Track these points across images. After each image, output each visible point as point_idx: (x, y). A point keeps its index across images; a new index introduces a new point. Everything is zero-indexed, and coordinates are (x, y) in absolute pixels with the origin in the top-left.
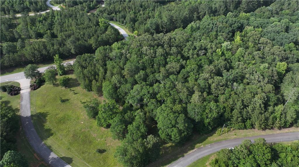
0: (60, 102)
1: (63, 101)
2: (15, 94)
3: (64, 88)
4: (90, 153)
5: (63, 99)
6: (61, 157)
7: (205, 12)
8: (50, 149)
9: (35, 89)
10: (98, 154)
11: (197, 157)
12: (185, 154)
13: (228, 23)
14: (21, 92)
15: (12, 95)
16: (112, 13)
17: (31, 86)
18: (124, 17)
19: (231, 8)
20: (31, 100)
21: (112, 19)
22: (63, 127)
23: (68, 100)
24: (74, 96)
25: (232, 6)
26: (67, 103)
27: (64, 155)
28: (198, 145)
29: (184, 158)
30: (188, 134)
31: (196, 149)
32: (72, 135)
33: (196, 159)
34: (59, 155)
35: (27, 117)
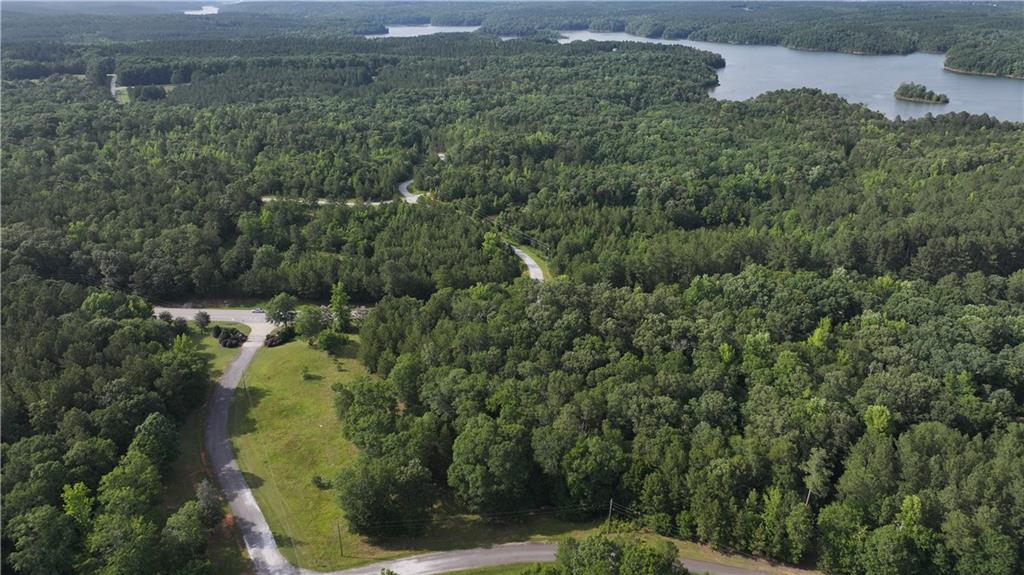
0: (302, 378)
1: (309, 378)
2: (232, 346)
3: (325, 354)
4: (300, 481)
5: (312, 373)
6: (245, 471)
7: (783, 260)
8: (234, 453)
9: (271, 346)
10: (313, 488)
11: (517, 557)
12: (495, 545)
13: (811, 292)
14: (245, 345)
15: (225, 346)
16: (533, 228)
17: (268, 337)
18: (555, 240)
19: (879, 261)
20: (252, 361)
21: (525, 242)
22: (281, 422)
23: (319, 378)
24: (336, 373)
25: (880, 256)
26: (314, 384)
27: (250, 471)
28: (539, 536)
29: (488, 551)
30: (510, 491)
31: (525, 543)
32: (286, 441)
33: (514, 561)
34: (243, 466)
35: (228, 390)
